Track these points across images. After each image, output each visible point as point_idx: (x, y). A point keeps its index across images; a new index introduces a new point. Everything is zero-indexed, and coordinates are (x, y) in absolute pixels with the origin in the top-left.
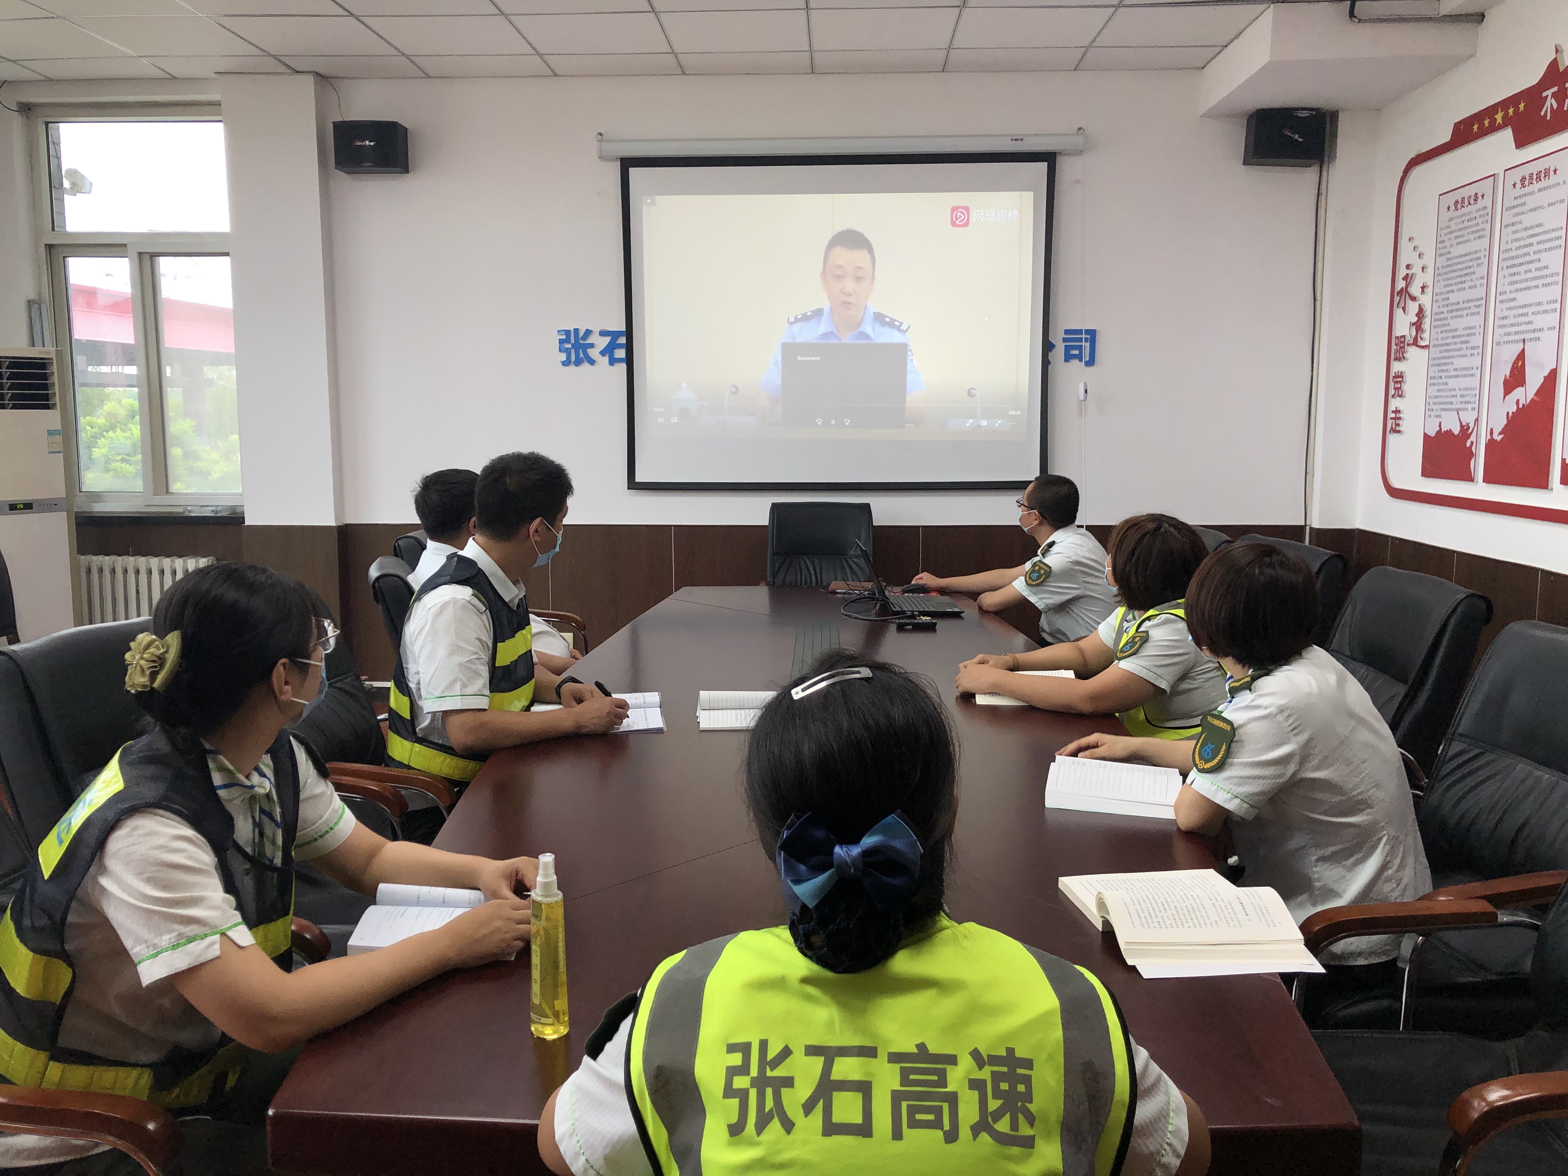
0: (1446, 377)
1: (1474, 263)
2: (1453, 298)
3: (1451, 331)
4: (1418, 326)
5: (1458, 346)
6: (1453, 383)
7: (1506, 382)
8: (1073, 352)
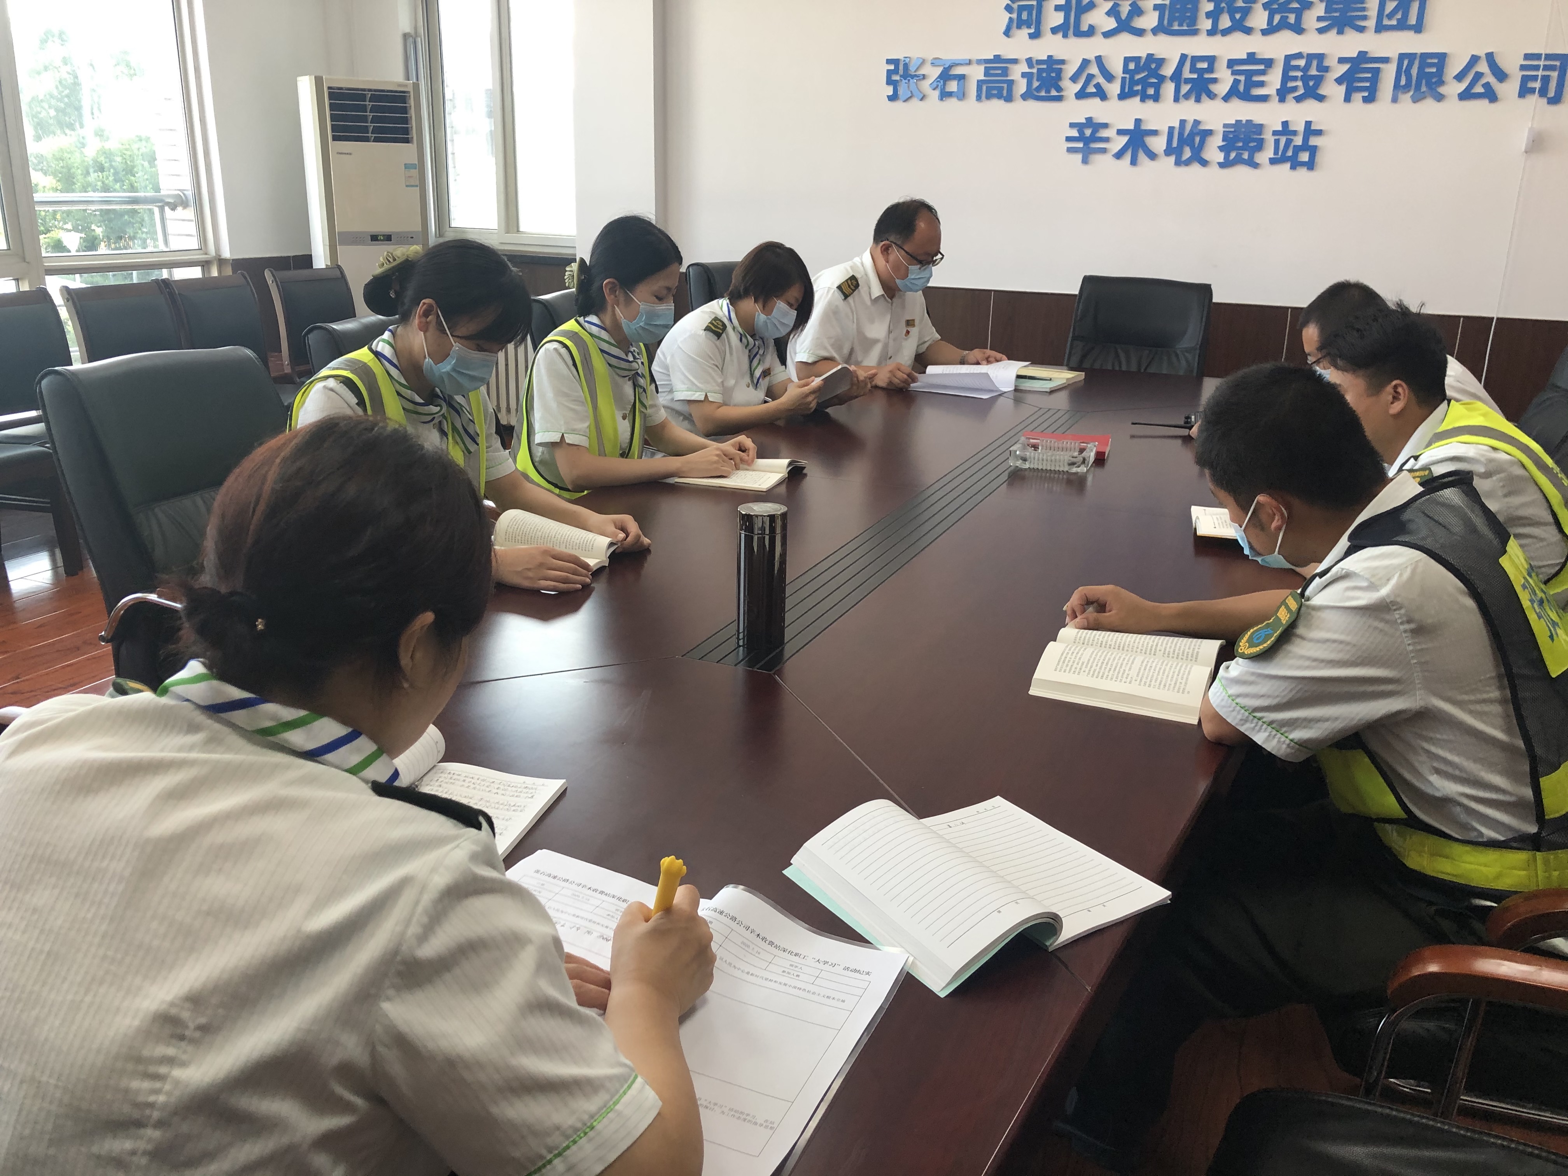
8: (1531, 85)
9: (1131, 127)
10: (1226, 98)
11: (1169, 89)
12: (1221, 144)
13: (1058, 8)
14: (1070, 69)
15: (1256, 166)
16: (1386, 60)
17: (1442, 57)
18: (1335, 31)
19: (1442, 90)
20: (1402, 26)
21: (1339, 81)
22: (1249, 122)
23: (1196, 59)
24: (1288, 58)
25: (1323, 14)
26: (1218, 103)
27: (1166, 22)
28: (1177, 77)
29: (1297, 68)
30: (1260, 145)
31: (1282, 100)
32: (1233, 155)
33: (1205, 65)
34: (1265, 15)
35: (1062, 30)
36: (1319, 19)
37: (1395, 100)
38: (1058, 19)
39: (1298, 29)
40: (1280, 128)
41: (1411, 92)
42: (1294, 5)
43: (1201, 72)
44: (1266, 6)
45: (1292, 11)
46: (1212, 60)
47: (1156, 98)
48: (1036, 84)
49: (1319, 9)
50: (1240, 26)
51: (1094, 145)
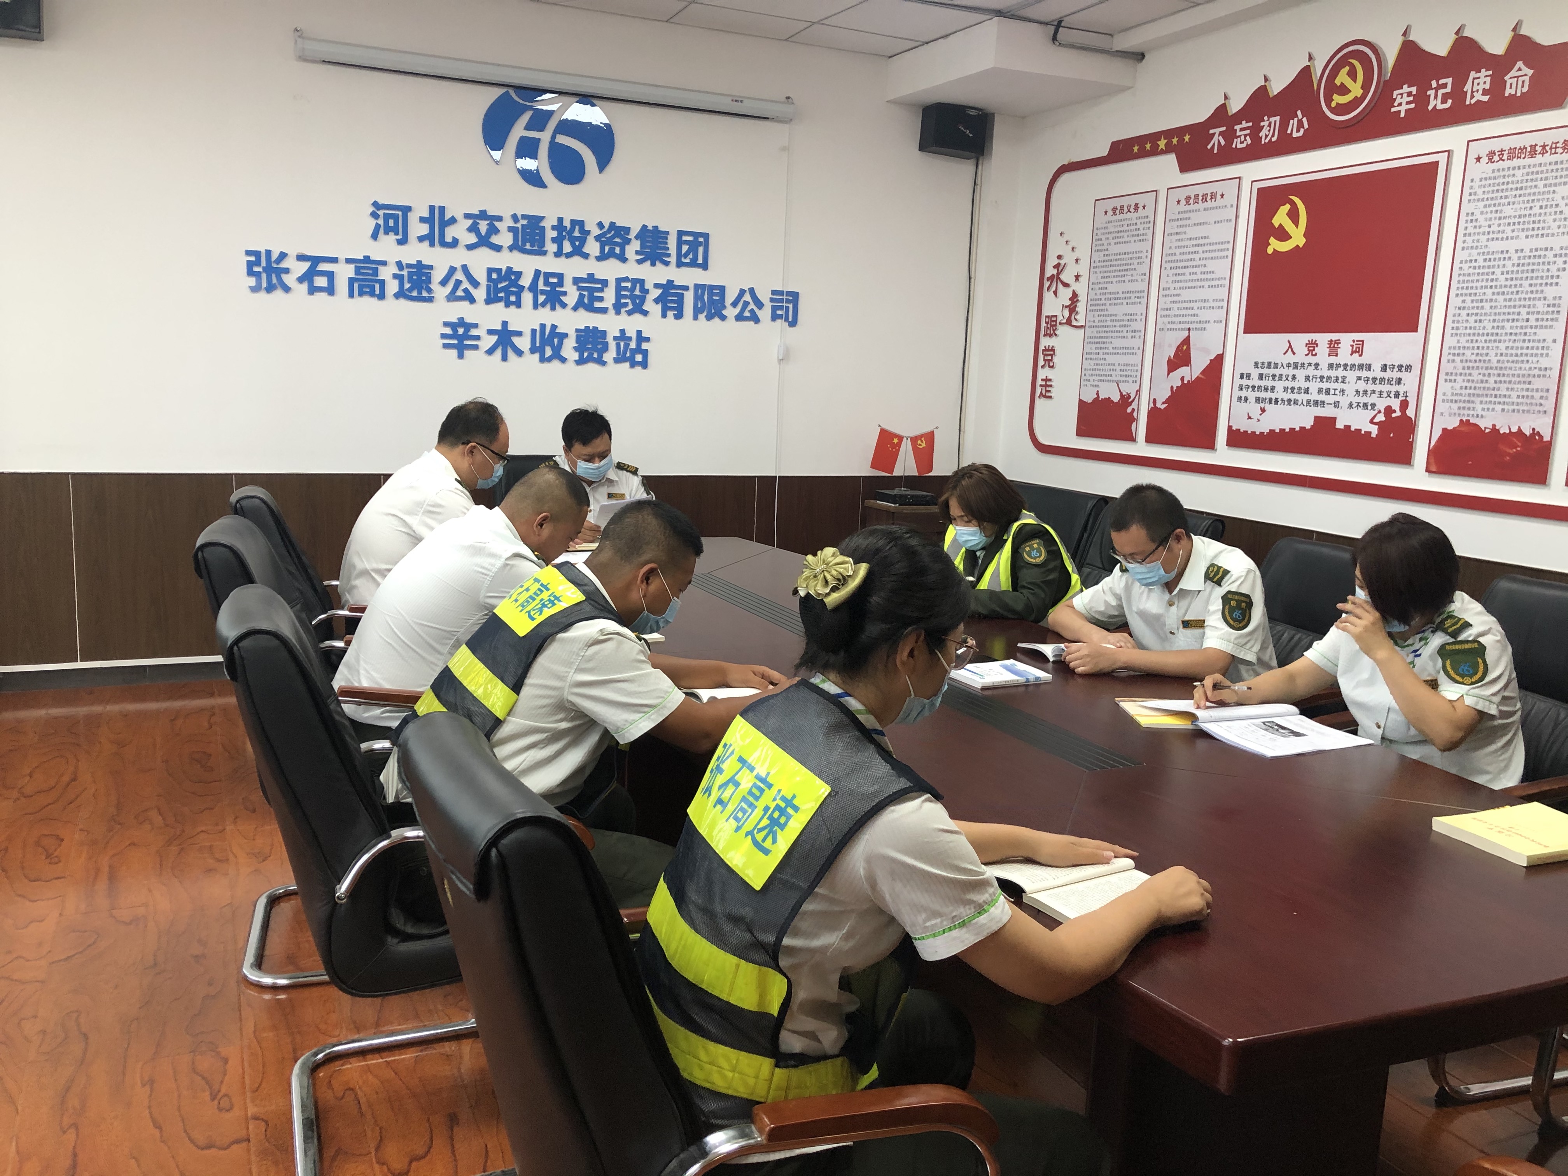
0: (1104, 354)
1: (1136, 261)
2: (1111, 288)
3: (1109, 315)
4: (1072, 309)
5: (1118, 329)
6: (1110, 359)
7: (1170, 362)
8: (778, 312)
9: (499, 328)
10: (575, 309)
11: (527, 298)
12: (576, 345)
13: (422, 220)
14: (438, 275)
15: (604, 363)
16: (686, 288)
17: (722, 289)
18: (649, 262)
19: (724, 312)
20: (693, 264)
21: (656, 301)
22: (596, 328)
23: (548, 275)
24: (619, 281)
25: (639, 249)
26: (568, 311)
27: (519, 243)
28: (533, 288)
29: (626, 289)
30: (606, 348)
31: (618, 313)
32: (586, 354)
33: (555, 280)
34: (598, 244)
35: (429, 239)
36: (637, 253)
37: (695, 318)
38: (424, 229)
39: (623, 259)
40: (618, 334)
41: (705, 313)
42: (617, 240)
43: (553, 285)
44: (597, 238)
45: (617, 244)
46: (560, 276)
47: (518, 305)
48: (407, 286)
49: (635, 245)
50: (579, 251)
51: (466, 342)
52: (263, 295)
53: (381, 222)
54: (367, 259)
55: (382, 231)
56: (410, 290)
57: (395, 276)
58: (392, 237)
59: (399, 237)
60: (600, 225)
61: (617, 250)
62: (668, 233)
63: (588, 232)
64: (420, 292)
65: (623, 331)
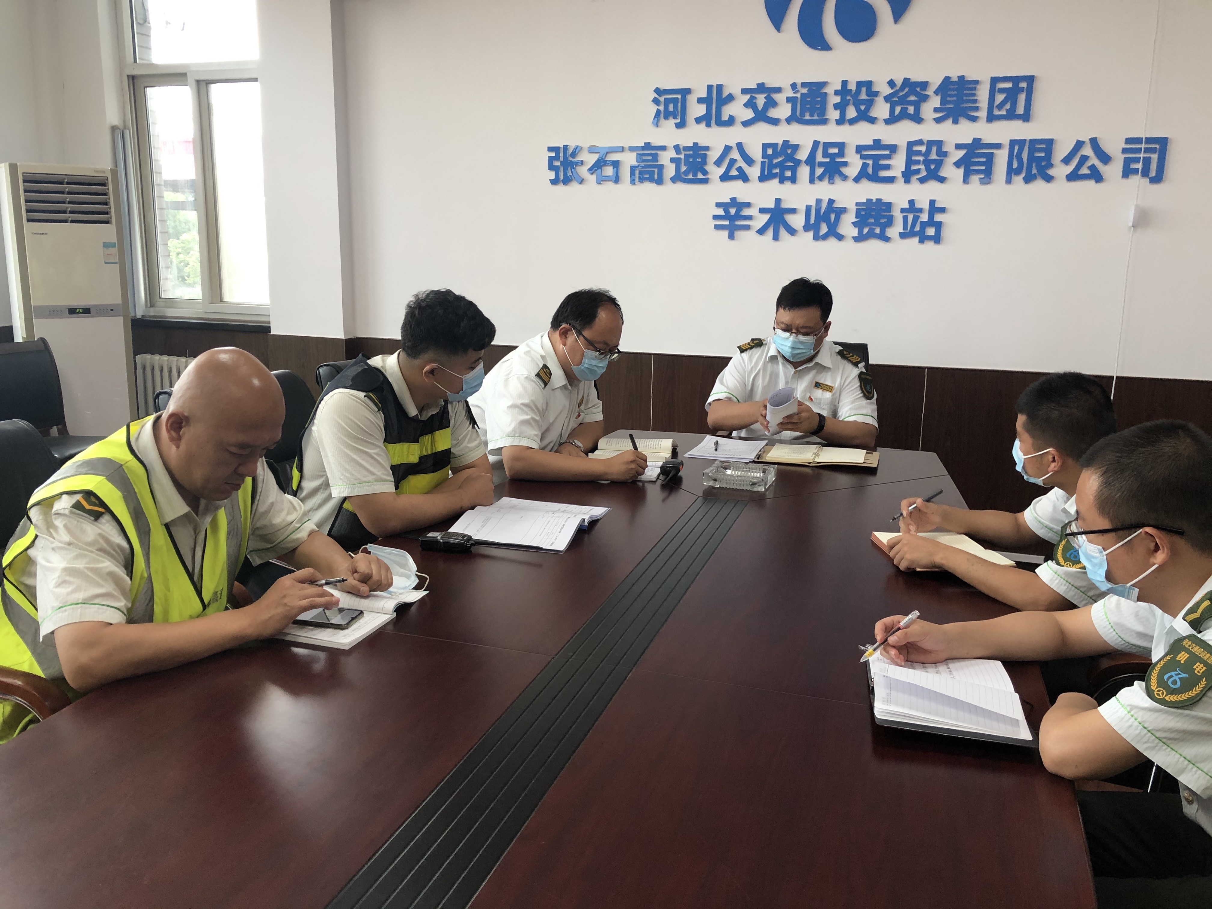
8: (1134, 166)
9: (773, 206)
10: (857, 180)
11: (804, 171)
12: (855, 220)
13: (700, 101)
14: (714, 155)
15: (887, 239)
16: (998, 146)
17: (1050, 143)
18: (950, 121)
19: (1051, 172)
20: (1011, 115)
21: (957, 164)
22: (879, 200)
23: (827, 145)
24: (910, 144)
25: (938, 106)
26: (850, 184)
27: (798, 113)
28: (811, 161)
29: (919, 153)
30: (890, 222)
31: (907, 181)
32: (866, 230)
33: (836, 151)
34: (888, 106)
35: (705, 120)
36: (936, 110)
37: (1009, 181)
38: (701, 110)
39: (917, 119)
40: (907, 206)
41: (1023, 175)
42: (912, 98)
43: (833, 156)
44: (887, 99)
45: (911, 103)
46: (841, 146)
47: (793, 180)
48: (684, 168)
49: (935, 101)
50: (864, 116)
51: (738, 223)
52: (561, 187)
53: (661, 108)
54: (648, 146)
55: (662, 115)
56: (686, 173)
57: (672, 160)
58: (672, 122)
59: (678, 121)
60: (891, 83)
61: (911, 110)
62: (977, 82)
63: (876, 94)
64: (695, 175)
65: (912, 202)
